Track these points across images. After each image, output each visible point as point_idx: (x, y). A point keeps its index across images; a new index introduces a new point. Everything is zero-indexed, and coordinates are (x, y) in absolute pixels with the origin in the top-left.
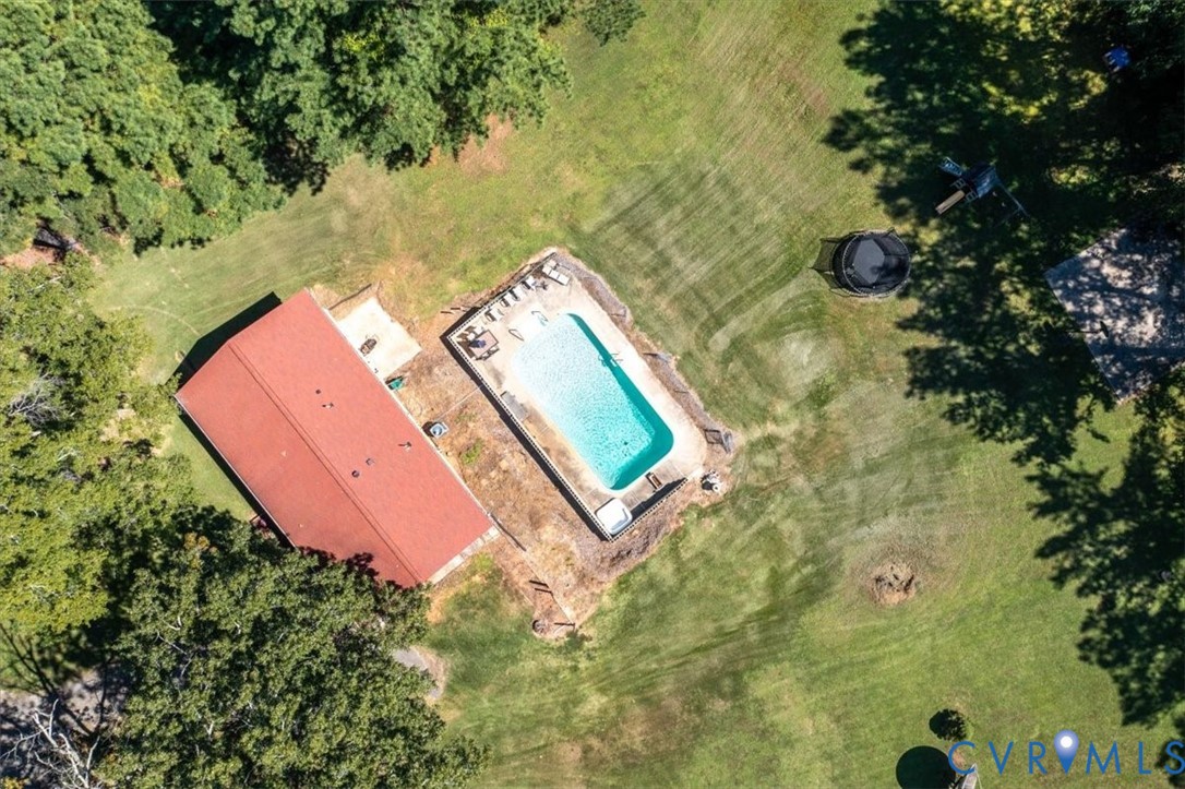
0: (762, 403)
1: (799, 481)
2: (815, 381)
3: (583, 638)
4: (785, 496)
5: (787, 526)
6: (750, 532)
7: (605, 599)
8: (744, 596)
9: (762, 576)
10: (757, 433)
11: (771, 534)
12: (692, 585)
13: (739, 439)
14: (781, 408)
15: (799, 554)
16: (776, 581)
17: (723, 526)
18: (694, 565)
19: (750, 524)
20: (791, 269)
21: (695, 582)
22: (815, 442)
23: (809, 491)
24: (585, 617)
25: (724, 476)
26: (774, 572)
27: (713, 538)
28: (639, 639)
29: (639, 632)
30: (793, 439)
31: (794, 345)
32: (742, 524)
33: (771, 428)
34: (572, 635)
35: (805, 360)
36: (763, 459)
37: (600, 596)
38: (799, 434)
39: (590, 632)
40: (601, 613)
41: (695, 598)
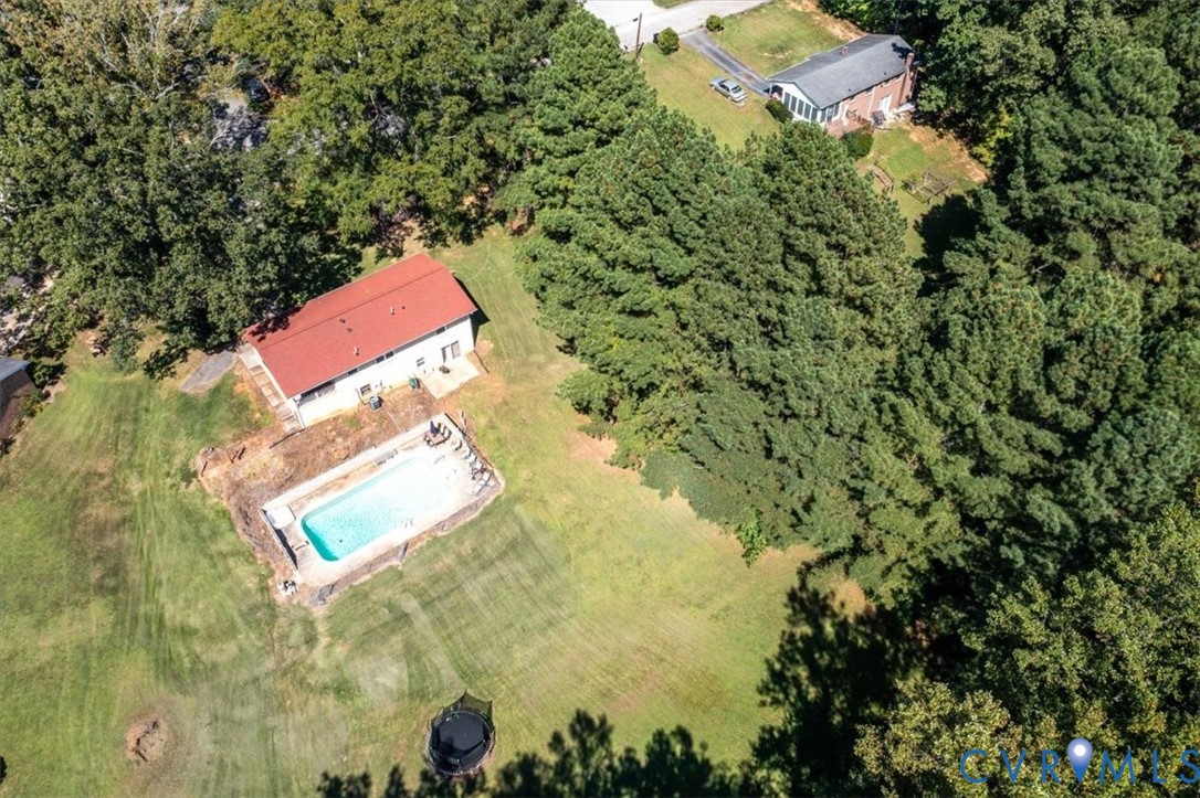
0: (347, 635)
1: (270, 664)
2: (359, 687)
3: (189, 482)
4: (259, 649)
5: (231, 648)
6: (236, 614)
7: (216, 500)
8: (181, 603)
9: (195, 621)
10: (321, 628)
11: (231, 631)
12: (204, 563)
13: (319, 611)
14: (340, 651)
15: (204, 657)
16: (186, 632)
17: (247, 593)
18: (221, 568)
19: (242, 614)
20: (466, 674)
21: (206, 565)
22: (302, 682)
23: (258, 671)
24: (206, 485)
25: (290, 598)
26: (195, 632)
27: (239, 583)
28: (174, 522)
29: (180, 522)
30: (309, 661)
31: (395, 671)
32: (244, 608)
33: (324, 641)
34: (195, 474)
35: (380, 680)
36: (297, 632)
37: (219, 497)
38: (312, 668)
39: (193, 487)
40: (205, 496)
41: (193, 564)
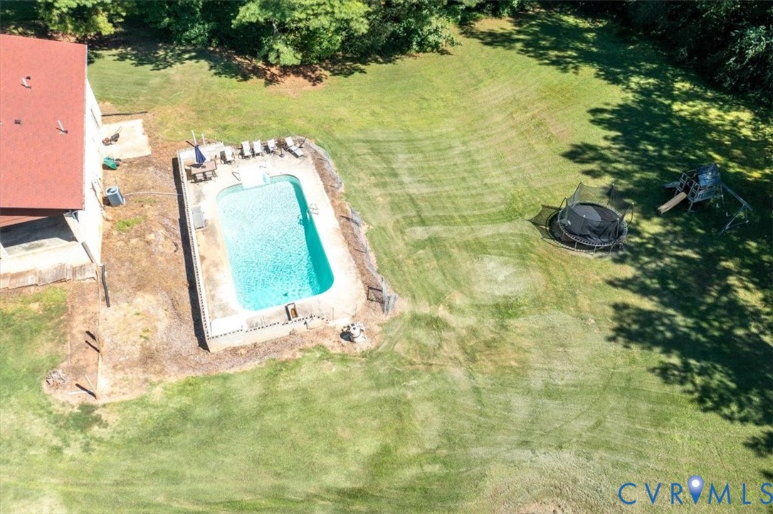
0: (441, 287)
1: (457, 373)
2: (505, 297)
3: (98, 420)
4: (434, 377)
5: (425, 410)
6: (374, 394)
7: (158, 390)
8: (331, 460)
9: (368, 446)
10: (425, 309)
11: (399, 408)
12: (272, 420)
13: (402, 306)
14: (459, 300)
15: (428, 446)
16: (381, 462)
17: (344, 376)
18: (288, 399)
19: (378, 387)
21: (277, 418)
22: (488, 345)
23: (465, 384)
24: (117, 399)
25: (370, 333)
26: (385, 450)
27: (327, 381)
28: (164, 455)
29: (172, 447)
30: (464, 332)
31: (492, 264)
32: (367, 384)
33: (442, 312)
34: (87, 409)
35: (501, 278)
36: (421, 334)
37: (153, 385)
38: (473, 332)
39: (111, 418)
40: (142, 402)
41: (268, 436)
